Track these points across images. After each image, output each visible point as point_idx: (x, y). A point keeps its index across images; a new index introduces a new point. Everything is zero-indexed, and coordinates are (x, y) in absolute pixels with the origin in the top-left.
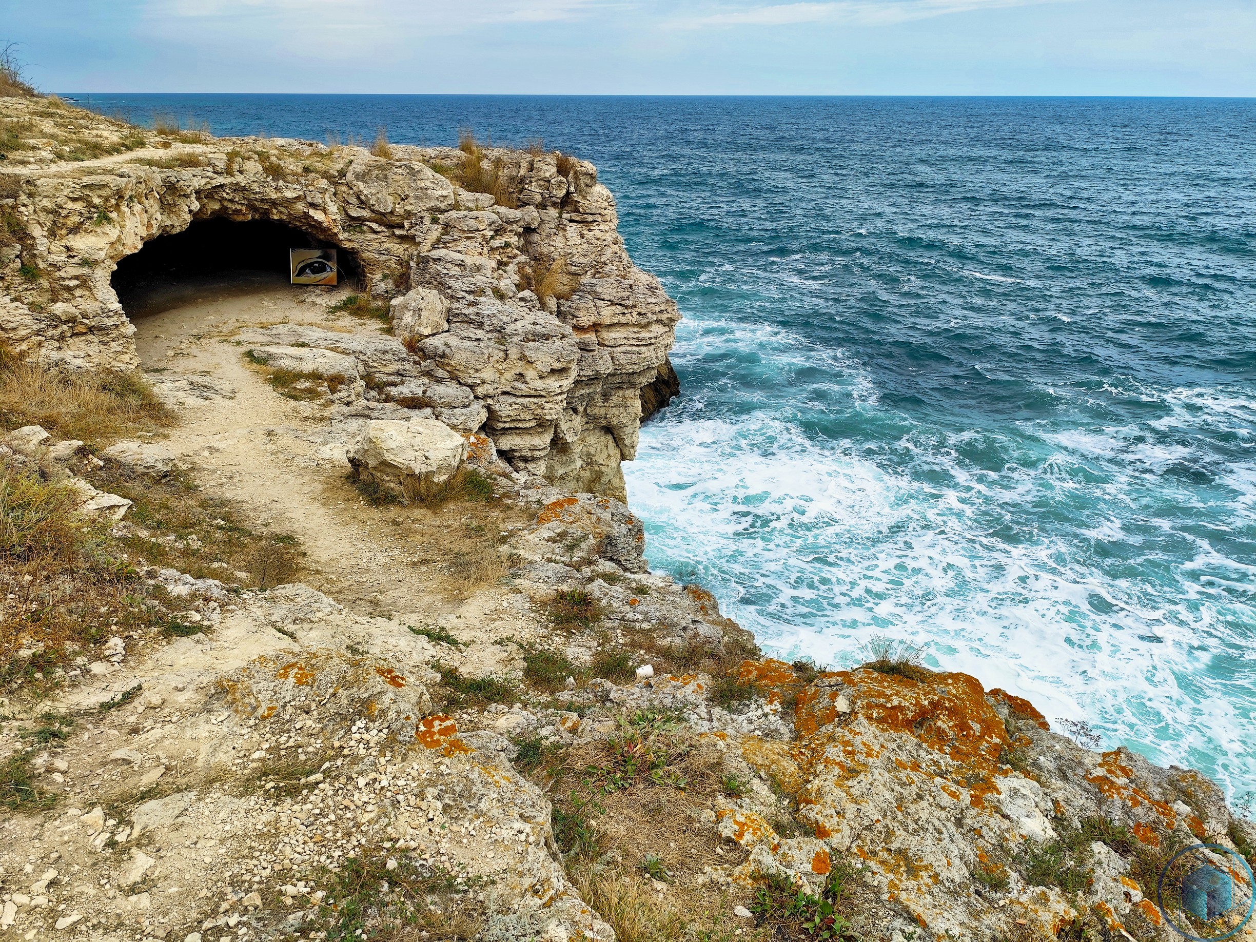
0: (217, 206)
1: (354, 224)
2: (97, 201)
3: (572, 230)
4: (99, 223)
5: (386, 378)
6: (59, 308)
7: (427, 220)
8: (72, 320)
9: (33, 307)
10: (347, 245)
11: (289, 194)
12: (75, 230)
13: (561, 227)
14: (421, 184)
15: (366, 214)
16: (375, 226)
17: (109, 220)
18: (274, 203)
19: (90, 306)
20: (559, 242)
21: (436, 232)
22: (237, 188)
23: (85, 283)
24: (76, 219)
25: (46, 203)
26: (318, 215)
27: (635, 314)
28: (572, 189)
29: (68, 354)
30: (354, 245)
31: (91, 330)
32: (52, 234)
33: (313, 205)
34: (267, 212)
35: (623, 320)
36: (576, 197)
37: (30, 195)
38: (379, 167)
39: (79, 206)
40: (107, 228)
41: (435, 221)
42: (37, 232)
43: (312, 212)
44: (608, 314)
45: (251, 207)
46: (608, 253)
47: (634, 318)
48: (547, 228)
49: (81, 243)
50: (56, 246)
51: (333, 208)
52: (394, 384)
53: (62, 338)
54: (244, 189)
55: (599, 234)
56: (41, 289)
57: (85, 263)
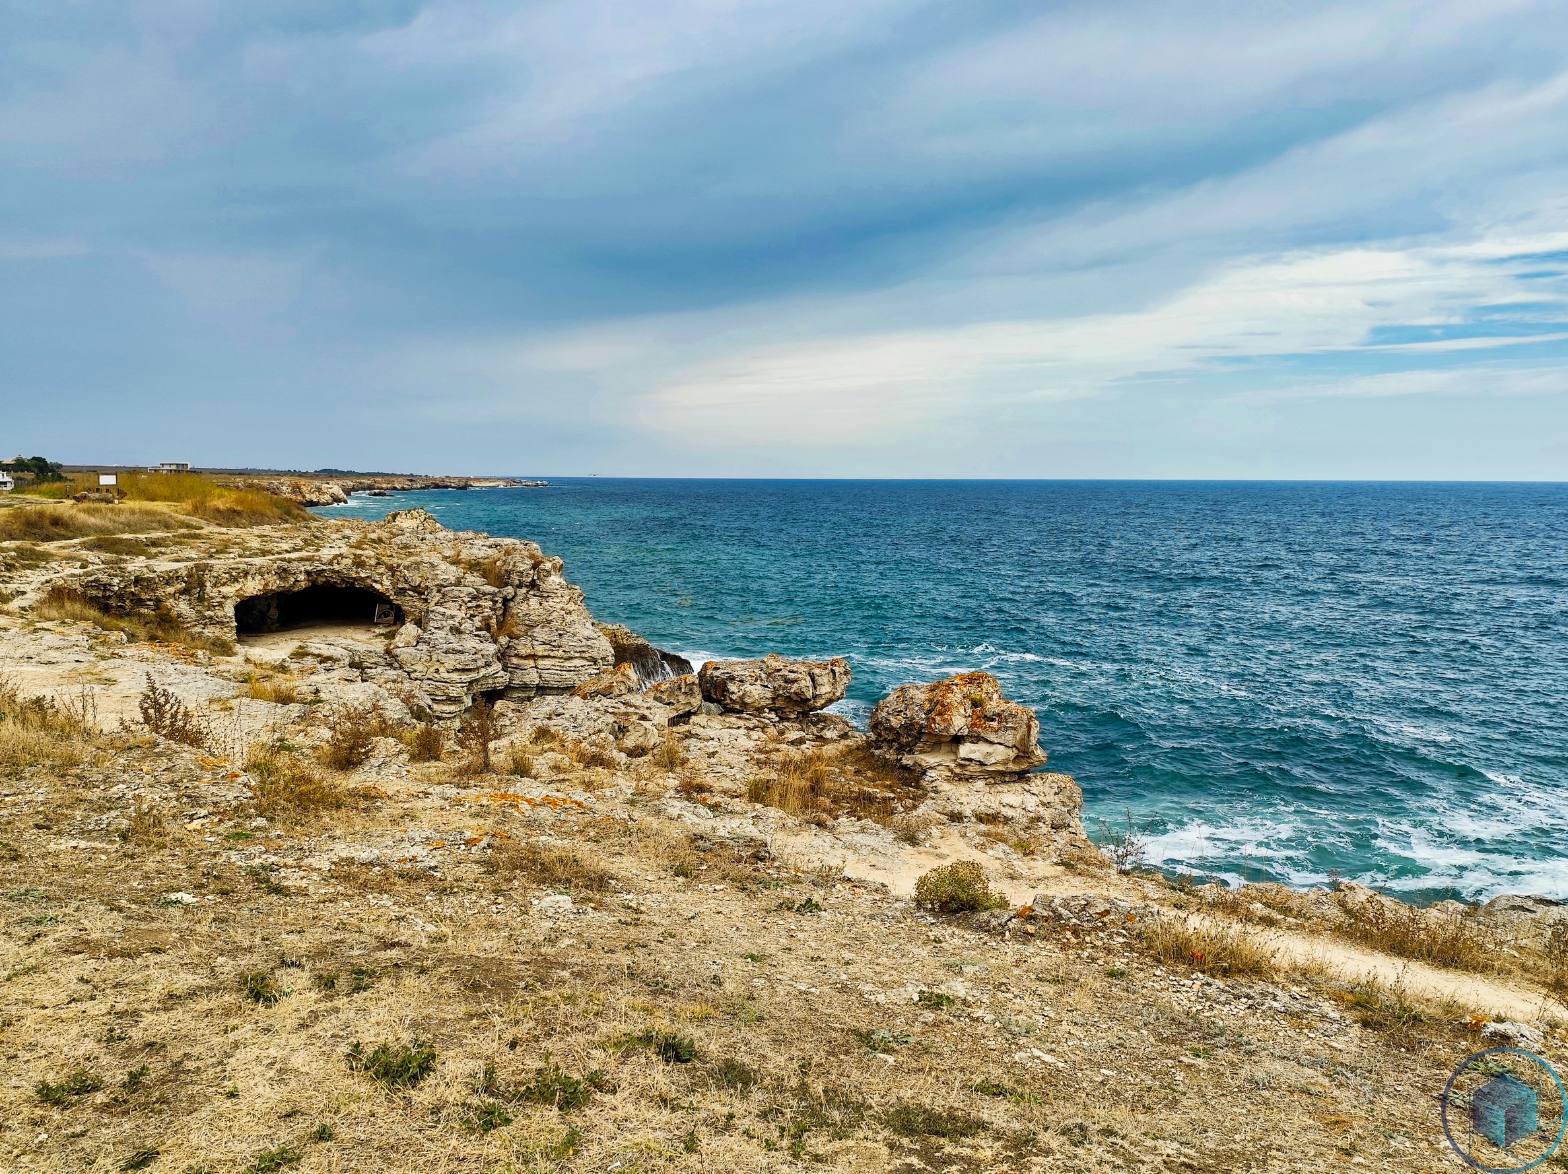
0: (324, 580)
1: (401, 592)
2: (234, 574)
3: (534, 601)
4: (233, 582)
5: (369, 665)
6: (207, 613)
7: (434, 591)
8: (211, 618)
9: (197, 611)
10: (395, 602)
11: (363, 575)
12: (224, 585)
13: (526, 599)
14: (436, 572)
15: (407, 586)
16: (411, 593)
17: (238, 582)
18: (355, 579)
19: (220, 614)
20: (524, 607)
21: (438, 597)
22: (333, 571)
23: (221, 604)
24: (224, 580)
25: (215, 574)
26: (378, 586)
27: (561, 651)
28: (535, 578)
29: (206, 631)
30: (399, 602)
31: (218, 623)
32: (215, 585)
33: (376, 582)
34: (353, 584)
35: (552, 654)
36: (538, 582)
37: (210, 571)
38: (415, 563)
39: (227, 576)
40: (236, 584)
41: (439, 591)
42: (208, 584)
43: (374, 584)
44: (540, 650)
45: (343, 580)
46: (555, 615)
47: (560, 653)
48: (518, 599)
49: (224, 590)
50: (215, 590)
51: (387, 583)
52: (371, 668)
53: (206, 624)
54: (338, 572)
55: (552, 604)
56: (203, 606)
57: (224, 597)
